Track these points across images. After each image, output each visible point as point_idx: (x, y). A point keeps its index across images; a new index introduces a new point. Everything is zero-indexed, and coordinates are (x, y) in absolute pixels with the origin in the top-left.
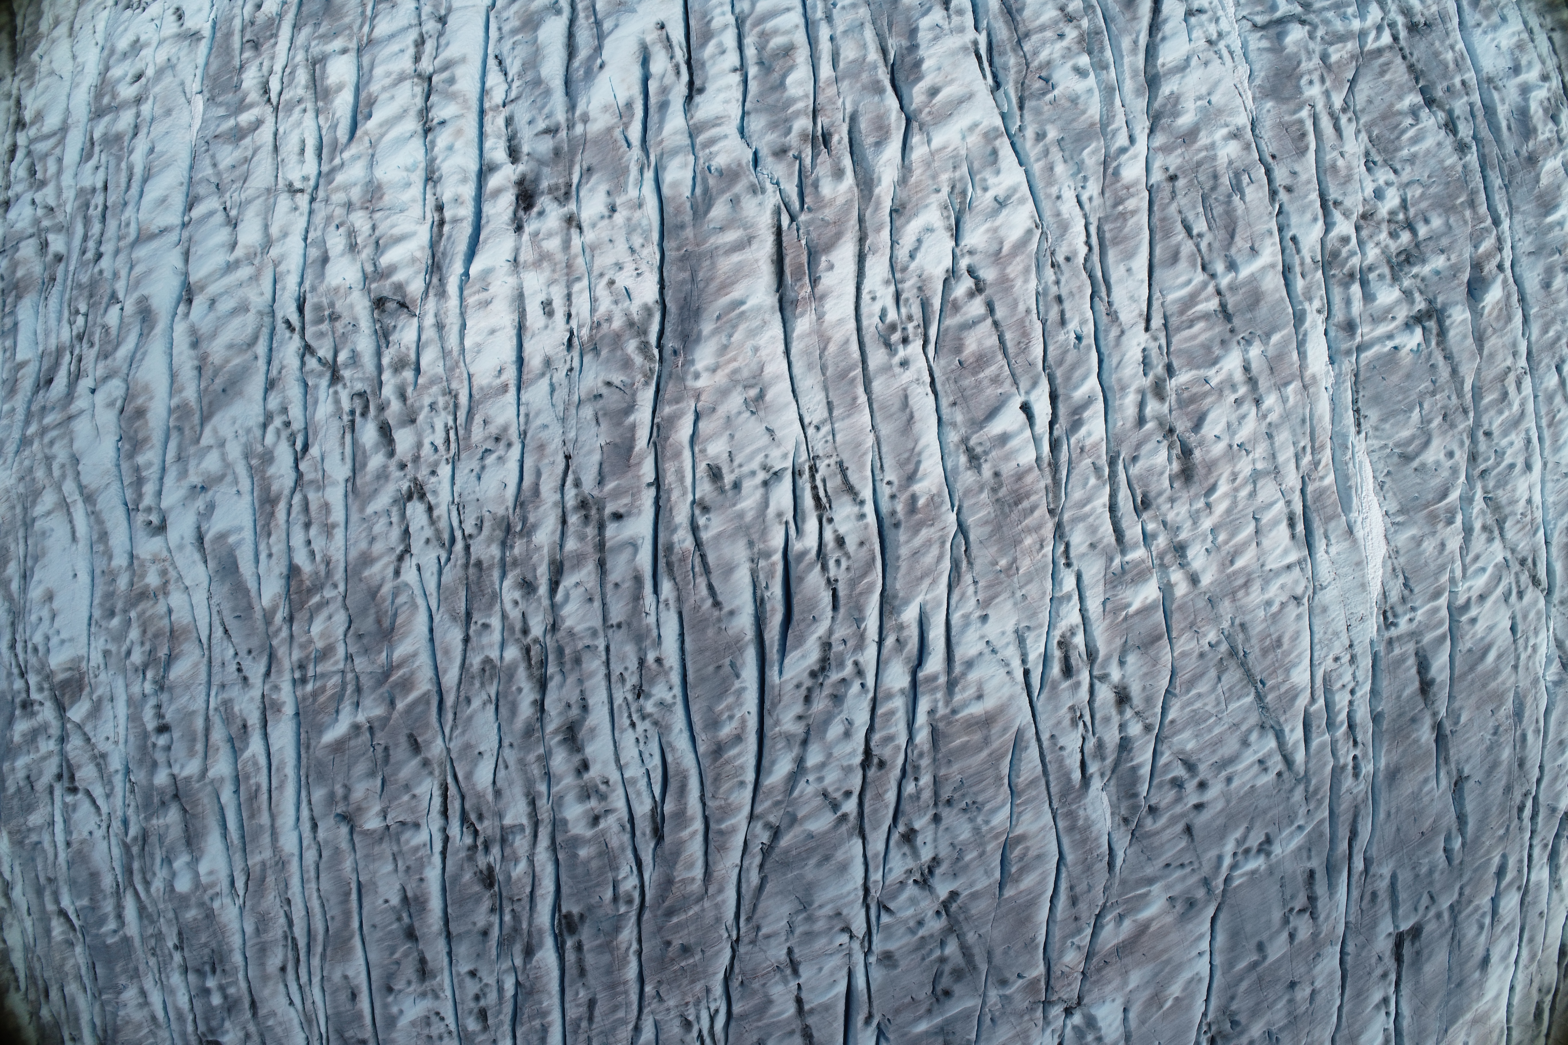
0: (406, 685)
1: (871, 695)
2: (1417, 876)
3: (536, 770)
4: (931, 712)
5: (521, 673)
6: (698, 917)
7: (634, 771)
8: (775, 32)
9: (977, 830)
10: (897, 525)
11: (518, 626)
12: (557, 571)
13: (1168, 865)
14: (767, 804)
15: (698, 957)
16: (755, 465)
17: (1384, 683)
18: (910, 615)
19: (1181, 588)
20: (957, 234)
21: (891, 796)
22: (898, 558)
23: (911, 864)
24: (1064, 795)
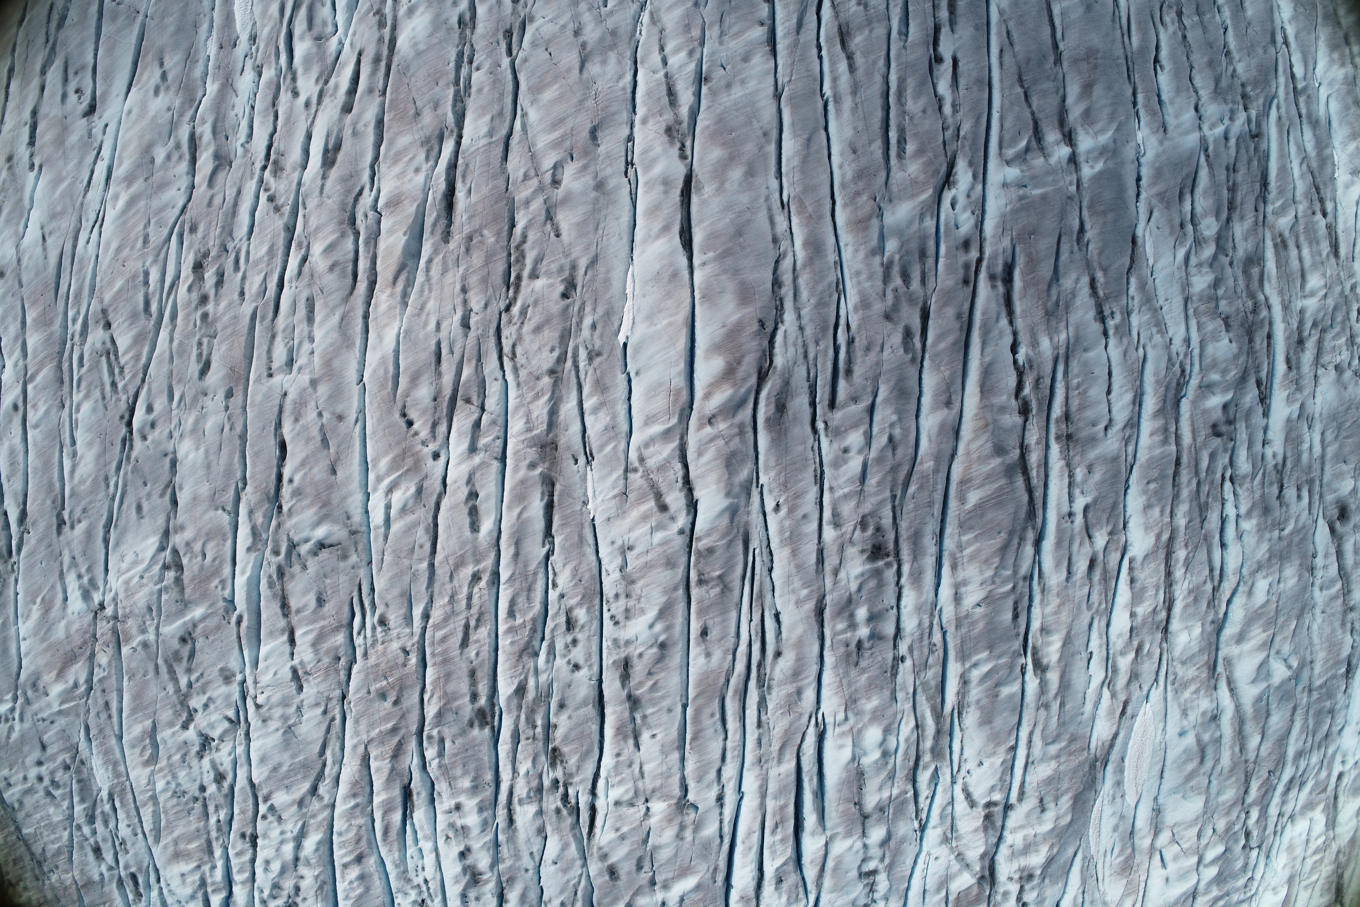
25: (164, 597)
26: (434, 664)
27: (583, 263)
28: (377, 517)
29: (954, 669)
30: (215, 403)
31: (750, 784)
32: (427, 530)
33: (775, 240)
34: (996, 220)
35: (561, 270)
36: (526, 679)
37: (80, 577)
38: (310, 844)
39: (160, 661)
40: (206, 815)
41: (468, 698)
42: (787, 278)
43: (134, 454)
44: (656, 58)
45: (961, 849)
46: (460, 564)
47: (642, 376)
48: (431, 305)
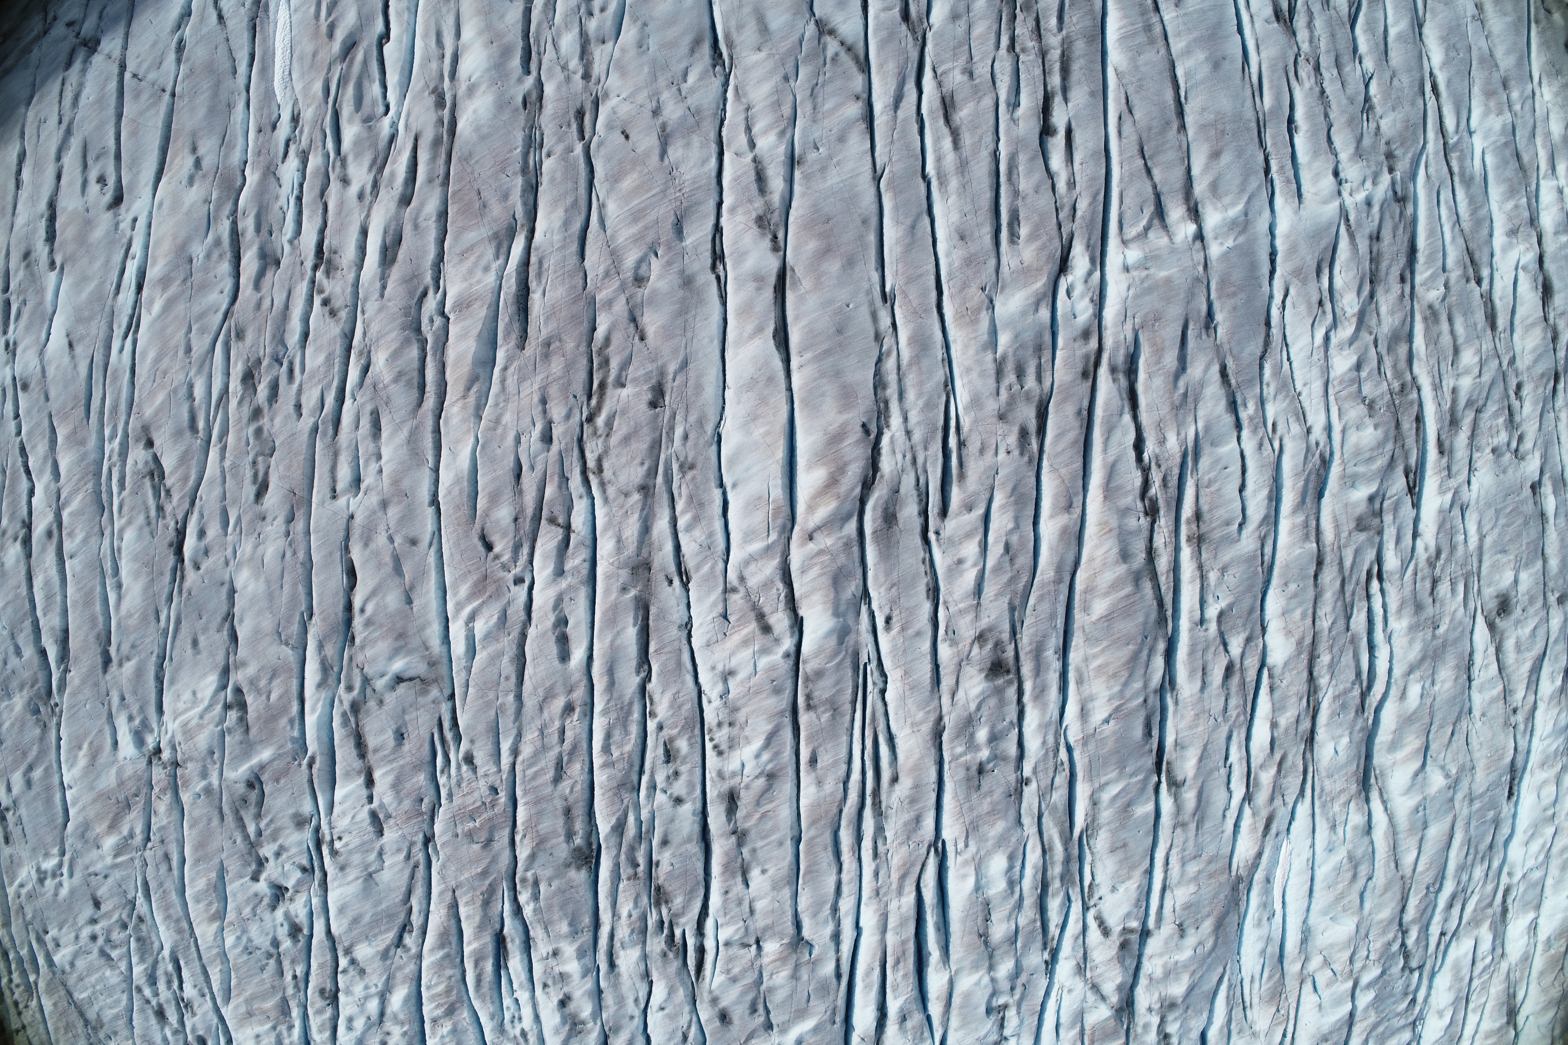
3: (610, 998)
4: (291, 1027)
6: (460, 870)
7: (522, 997)
9: (244, 931)
13: (106, 877)
14: (407, 970)
15: (459, 832)
21: (314, 965)
23: (291, 909)
24: (188, 947)
25: (227, 739)
26: (526, 804)
27: (672, 368)
28: (458, 647)
29: (1082, 791)
30: (274, 528)
31: (869, 919)
32: (511, 661)
33: (878, 338)
34: (1117, 307)
35: (648, 376)
36: (626, 815)
37: (131, 718)
38: (398, 999)
39: (226, 809)
40: (281, 973)
41: (562, 838)
42: (892, 378)
43: (187, 584)
44: (743, 139)
45: (1096, 981)
46: (549, 696)
47: (739, 489)
48: (508, 418)
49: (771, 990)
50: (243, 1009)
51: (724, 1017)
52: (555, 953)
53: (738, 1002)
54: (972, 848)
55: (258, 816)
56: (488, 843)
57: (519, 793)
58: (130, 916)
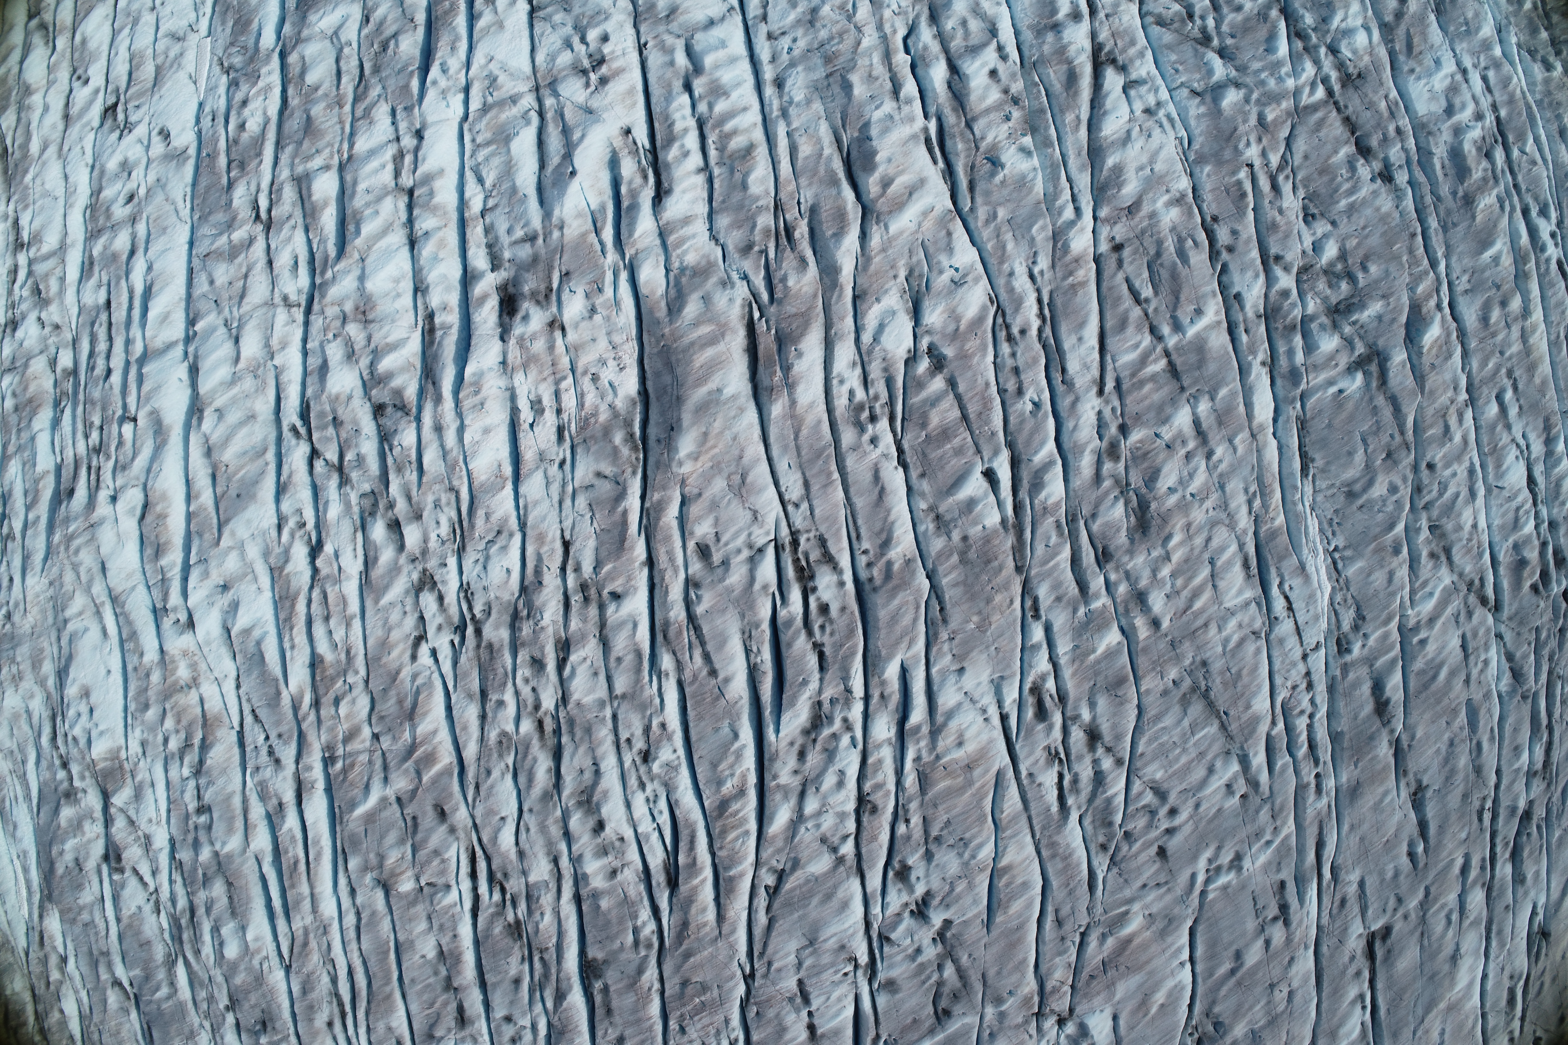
0: (430, 759)
1: (860, 746)
2: (1383, 880)
3: (555, 831)
4: (917, 759)
5: (535, 743)
6: (713, 957)
7: (646, 826)
8: (735, 132)
9: (966, 864)
10: (875, 590)
11: (530, 701)
12: (564, 647)
13: (1144, 886)
14: (770, 851)
15: (716, 992)
16: (740, 541)
17: (1341, 704)
18: (892, 671)
19: (1143, 632)
20: (916, 313)
21: (884, 837)
22: (877, 620)
23: (905, 898)
24: (1044, 828)
49: (402, 842)
50: (977, 773)
51: (442, 814)
52: (614, 873)
53: (431, 831)
54: (256, 962)
55: (940, 984)
56: (685, 983)
57: (659, 1028)
58: (1117, 848)
